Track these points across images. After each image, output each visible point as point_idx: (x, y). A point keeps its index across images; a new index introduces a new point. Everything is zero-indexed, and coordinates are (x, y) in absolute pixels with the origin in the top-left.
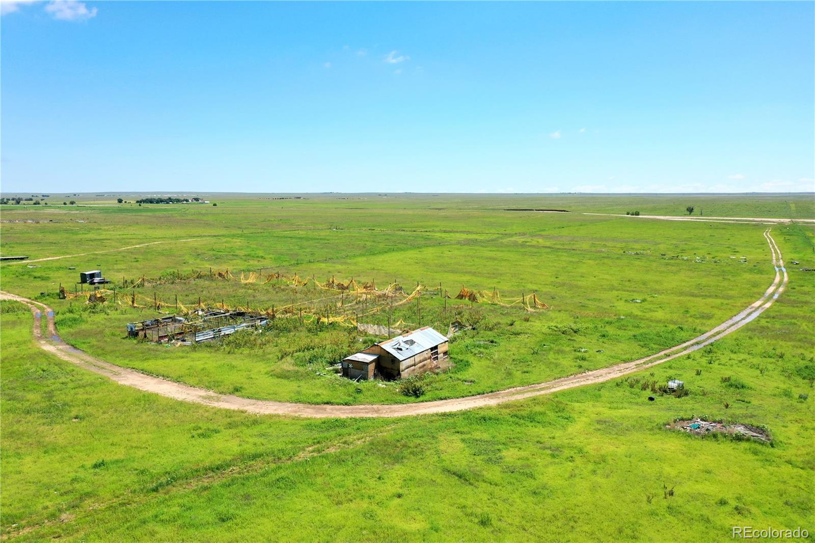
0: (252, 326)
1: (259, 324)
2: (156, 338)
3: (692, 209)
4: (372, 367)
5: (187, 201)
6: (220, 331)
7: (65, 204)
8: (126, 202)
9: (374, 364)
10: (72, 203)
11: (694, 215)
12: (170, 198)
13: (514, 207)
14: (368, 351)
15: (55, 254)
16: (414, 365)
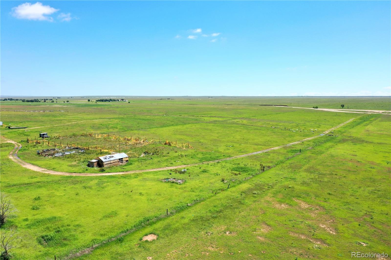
0: (78, 152)
1: (81, 151)
2: (44, 155)
3: (344, 106)
4: (96, 164)
5: (118, 100)
6: (64, 153)
7: (64, 102)
8: (91, 101)
9: (97, 163)
10: (68, 102)
11: (345, 109)
12: (111, 99)
13: (265, 104)
14: (96, 159)
15: (39, 126)
16: (111, 163)
